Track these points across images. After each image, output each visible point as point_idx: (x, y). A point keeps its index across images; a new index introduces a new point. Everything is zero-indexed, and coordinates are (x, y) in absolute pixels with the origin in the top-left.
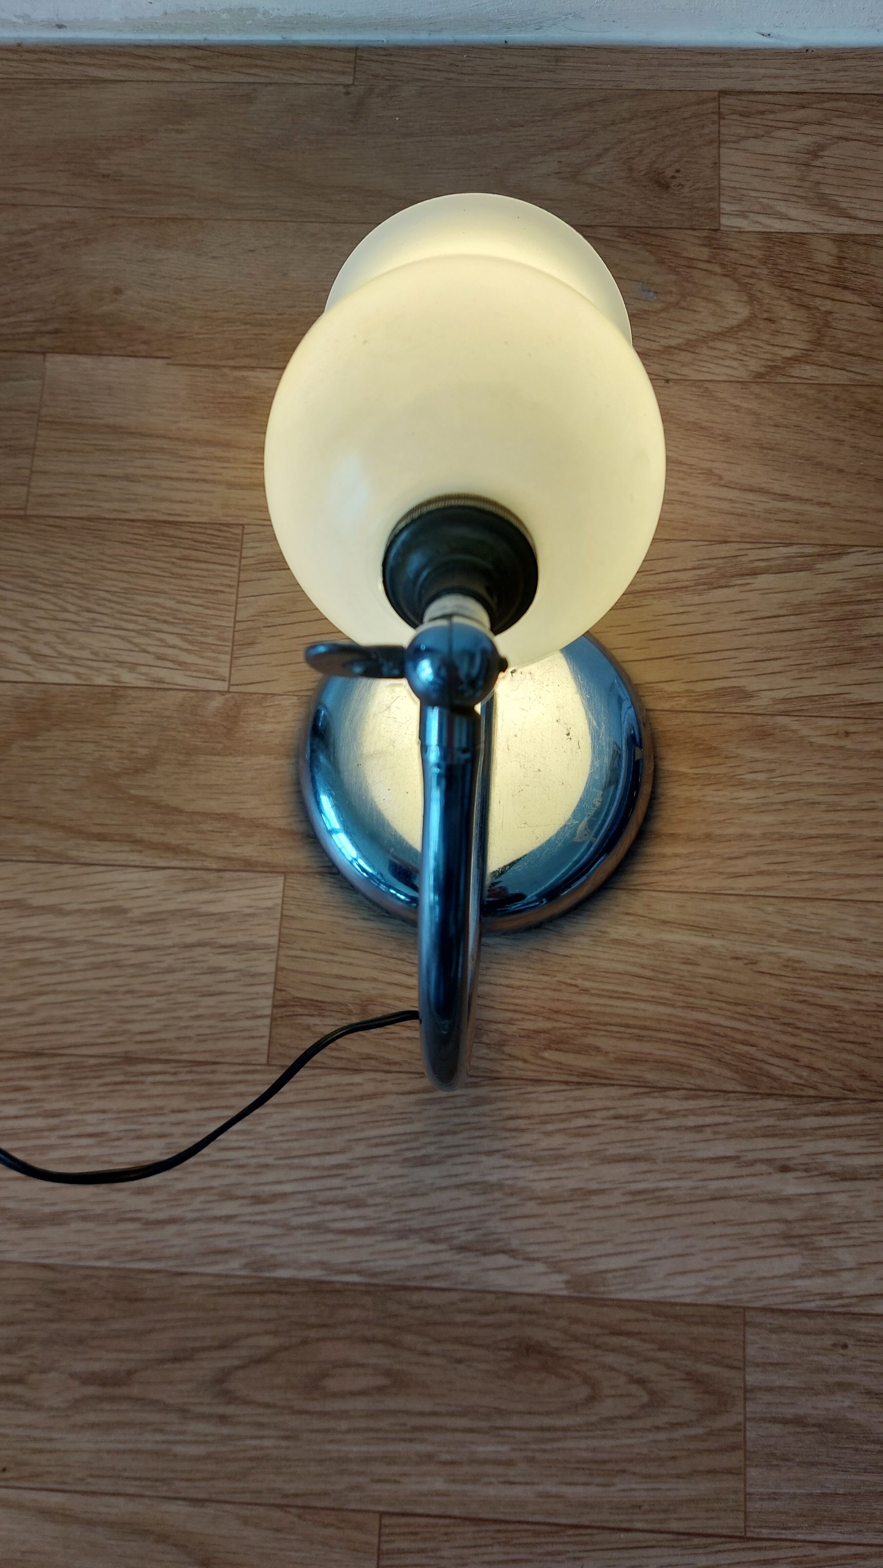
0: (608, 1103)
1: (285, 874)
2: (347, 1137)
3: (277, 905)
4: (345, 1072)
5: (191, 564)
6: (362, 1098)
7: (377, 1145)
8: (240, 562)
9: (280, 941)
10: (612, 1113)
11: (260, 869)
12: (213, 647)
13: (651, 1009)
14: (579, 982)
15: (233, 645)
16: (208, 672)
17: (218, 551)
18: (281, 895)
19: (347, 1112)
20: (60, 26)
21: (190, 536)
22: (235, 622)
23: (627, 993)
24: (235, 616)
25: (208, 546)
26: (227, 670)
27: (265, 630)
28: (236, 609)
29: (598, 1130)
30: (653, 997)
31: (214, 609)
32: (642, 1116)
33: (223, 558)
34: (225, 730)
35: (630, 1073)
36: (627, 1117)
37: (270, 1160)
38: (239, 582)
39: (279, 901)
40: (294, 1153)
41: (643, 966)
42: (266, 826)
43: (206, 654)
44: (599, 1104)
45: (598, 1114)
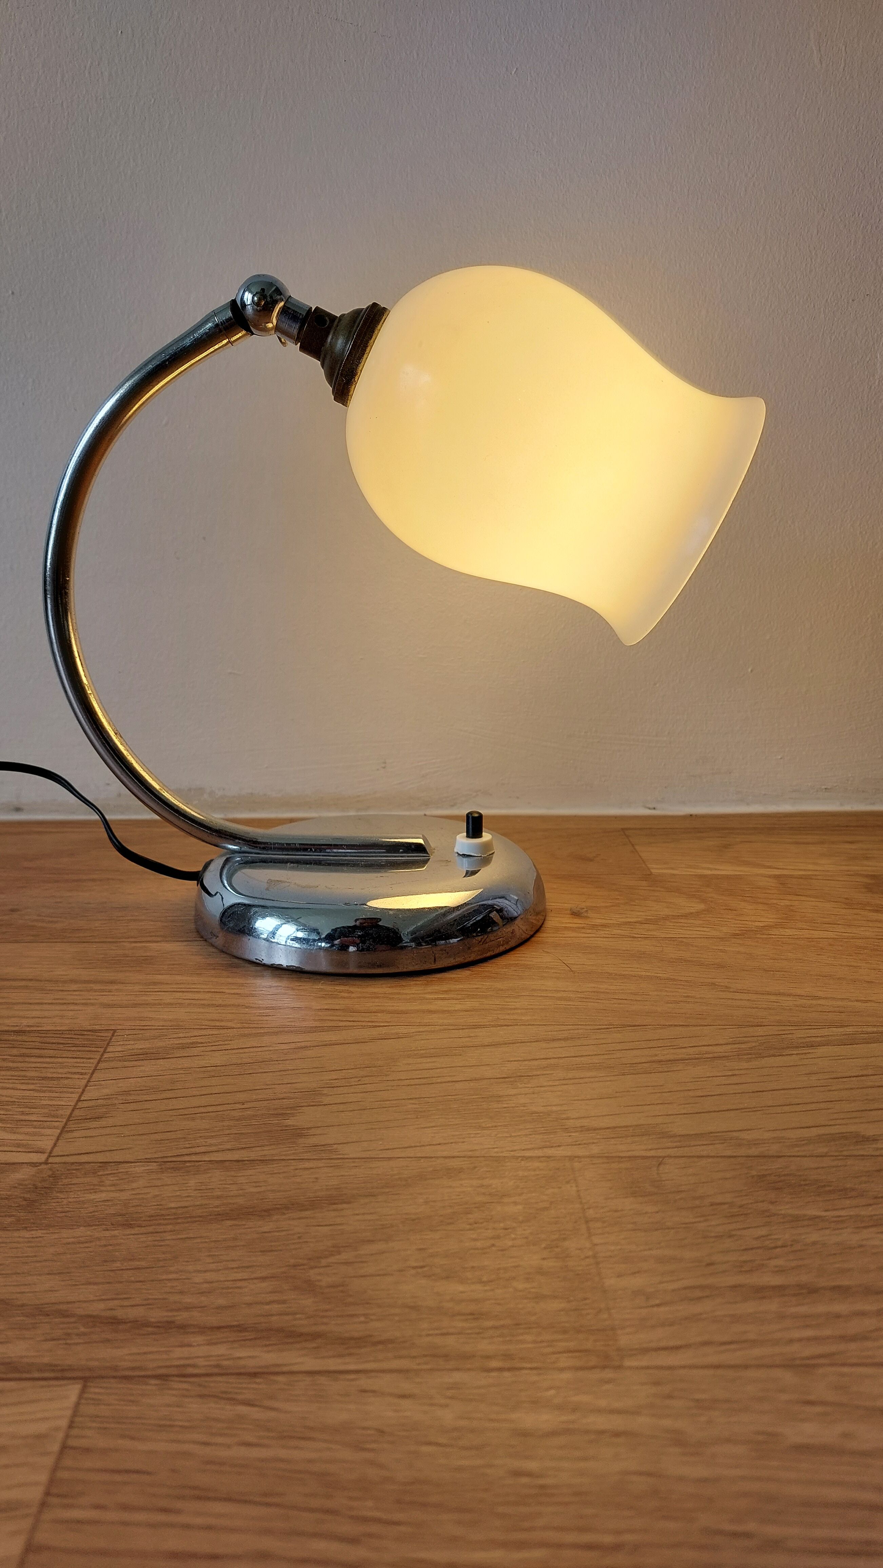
1: (85, 1379)
3: (57, 1429)
5: (27, 1059)
8: (102, 1055)
9: (47, 1494)
11: (37, 1375)
12: (35, 1123)
15: (68, 1120)
16: (18, 1146)
17: (73, 1049)
18: (69, 1413)
20: (18, 810)
21: (38, 1039)
22: (79, 1100)
24: (80, 1096)
25: (61, 1046)
26: (51, 1143)
27: (122, 1106)
28: (84, 1090)
31: (50, 1091)
33: (78, 1053)
34: (24, 1203)
38: (95, 1069)
39: (64, 1423)
42: (64, 1314)
43: (22, 1130)
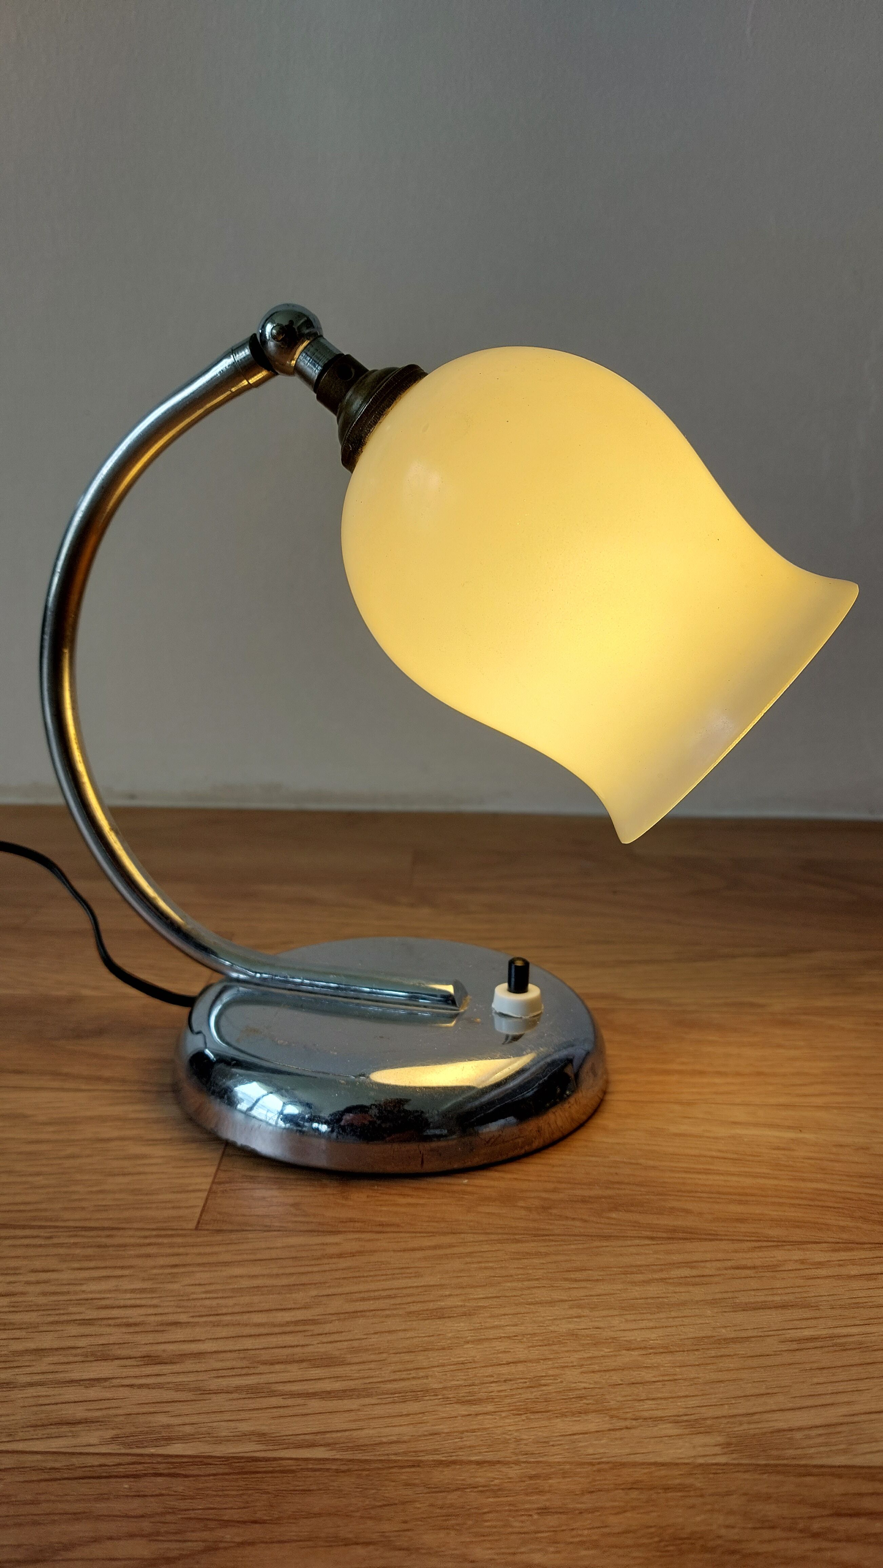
0: (720, 1256)
2: (314, 1293)
4: (316, 1234)
6: (340, 1256)
7: (363, 1299)
10: (729, 1264)
13: (748, 1181)
14: (642, 1161)
19: (315, 1269)
23: (709, 1169)
29: (716, 1279)
30: (746, 1172)
32: (777, 1266)
35: (743, 1230)
36: (754, 1268)
37: (183, 1318)
40: (224, 1311)
41: (720, 1151)
44: (708, 1256)
45: (708, 1265)
